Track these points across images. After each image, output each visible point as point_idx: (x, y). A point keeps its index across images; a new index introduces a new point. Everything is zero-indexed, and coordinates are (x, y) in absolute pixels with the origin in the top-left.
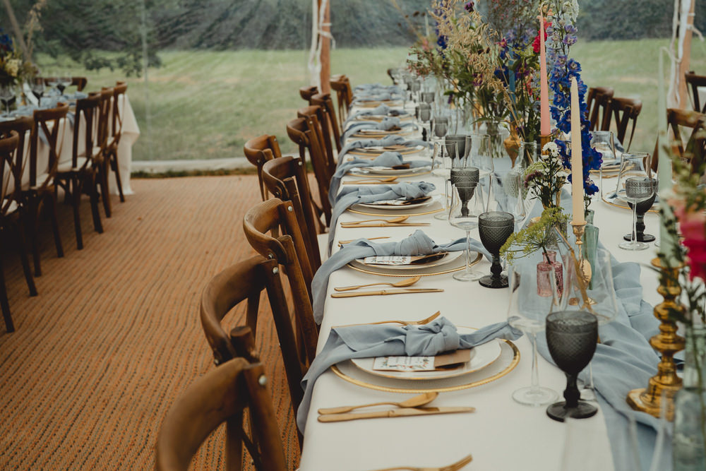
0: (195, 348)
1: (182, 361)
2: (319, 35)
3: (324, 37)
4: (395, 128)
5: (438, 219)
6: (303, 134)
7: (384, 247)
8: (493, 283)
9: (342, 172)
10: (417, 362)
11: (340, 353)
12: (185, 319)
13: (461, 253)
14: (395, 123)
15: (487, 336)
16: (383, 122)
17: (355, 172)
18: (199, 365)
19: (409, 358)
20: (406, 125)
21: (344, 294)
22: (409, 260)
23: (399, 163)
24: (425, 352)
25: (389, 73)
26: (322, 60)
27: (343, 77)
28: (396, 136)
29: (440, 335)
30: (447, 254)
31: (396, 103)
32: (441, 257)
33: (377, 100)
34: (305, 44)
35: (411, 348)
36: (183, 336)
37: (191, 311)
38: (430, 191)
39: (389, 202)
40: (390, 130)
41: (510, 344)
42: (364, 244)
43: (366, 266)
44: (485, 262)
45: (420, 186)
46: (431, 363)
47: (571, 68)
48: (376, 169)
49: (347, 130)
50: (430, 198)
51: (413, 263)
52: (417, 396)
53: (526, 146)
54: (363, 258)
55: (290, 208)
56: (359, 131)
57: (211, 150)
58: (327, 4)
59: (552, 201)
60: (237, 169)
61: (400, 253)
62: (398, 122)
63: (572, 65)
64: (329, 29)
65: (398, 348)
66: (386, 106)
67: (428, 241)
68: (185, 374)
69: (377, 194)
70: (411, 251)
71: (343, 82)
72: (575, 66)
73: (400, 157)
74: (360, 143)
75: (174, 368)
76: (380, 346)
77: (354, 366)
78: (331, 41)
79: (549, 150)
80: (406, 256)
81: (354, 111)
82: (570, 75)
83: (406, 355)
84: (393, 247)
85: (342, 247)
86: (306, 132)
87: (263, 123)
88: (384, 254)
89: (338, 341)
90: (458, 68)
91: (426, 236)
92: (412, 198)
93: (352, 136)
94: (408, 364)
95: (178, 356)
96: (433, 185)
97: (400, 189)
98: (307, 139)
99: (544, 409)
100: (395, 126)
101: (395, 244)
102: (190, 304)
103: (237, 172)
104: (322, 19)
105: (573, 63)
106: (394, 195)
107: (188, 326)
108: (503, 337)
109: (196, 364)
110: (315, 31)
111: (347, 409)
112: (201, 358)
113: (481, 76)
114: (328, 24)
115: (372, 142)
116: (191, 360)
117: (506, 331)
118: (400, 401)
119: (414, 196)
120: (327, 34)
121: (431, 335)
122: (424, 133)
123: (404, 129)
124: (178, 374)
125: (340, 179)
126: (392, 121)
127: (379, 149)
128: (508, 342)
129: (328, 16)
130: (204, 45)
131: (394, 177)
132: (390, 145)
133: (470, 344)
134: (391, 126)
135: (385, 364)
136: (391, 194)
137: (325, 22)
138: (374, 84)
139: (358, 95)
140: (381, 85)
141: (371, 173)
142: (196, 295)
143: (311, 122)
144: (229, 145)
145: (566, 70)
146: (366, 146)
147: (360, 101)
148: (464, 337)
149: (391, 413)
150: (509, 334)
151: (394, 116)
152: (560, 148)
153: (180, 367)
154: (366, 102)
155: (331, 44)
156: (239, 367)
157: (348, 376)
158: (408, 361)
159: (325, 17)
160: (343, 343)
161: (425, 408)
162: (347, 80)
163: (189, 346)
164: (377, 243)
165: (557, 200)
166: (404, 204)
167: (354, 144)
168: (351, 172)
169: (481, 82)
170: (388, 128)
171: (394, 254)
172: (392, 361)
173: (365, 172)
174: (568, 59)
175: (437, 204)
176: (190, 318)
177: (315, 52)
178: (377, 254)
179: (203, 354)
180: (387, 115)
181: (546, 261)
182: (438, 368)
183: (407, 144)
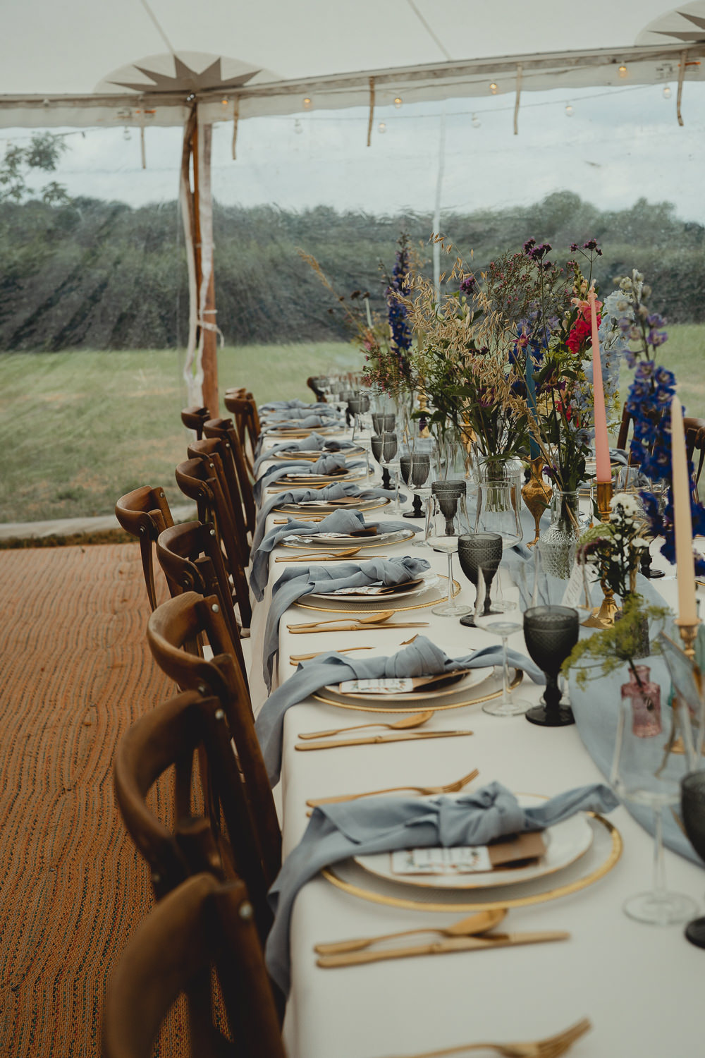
0: (38, 825)
1: (19, 848)
2: (199, 328)
3: (206, 330)
4: (339, 471)
5: (436, 614)
6: (204, 484)
7: (369, 665)
8: (547, 718)
9: (272, 541)
10: (461, 856)
11: (333, 847)
12: (17, 777)
13: (490, 671)
14: (339, 462)
15: (566, 808)
16: (320, 461)
17: (290, 542)
18: (47, 854)
19: (446, 851)
20: (354, 465)
21: (316, 744)
22: (410, 684)
23: (360, 526)
24: (471, 839)
25: (311, 383)
26: (205, 365)
27: (241, 391)
28: (344, 484)
29: (493, 812)
30: (467, 674)
31: (330, 430)
32: (458, 679)
33: (300, 426)
34: (179, 342)
35: (449, 833)
36: (16, 805)
37: (26, 765)
38: (420, 571)
39: (359, 590)
40: (330, 474)
41: (601, 819)
42: (336, 661)
43: (344, 698)
44: (527, 684)
45: (404, 564)
46: (484, 858)
47: (659, 380)
48: (325, 537)
49: (264, 476)
50: (421, 582)
51: (417, 690)
52: (471, 915)
53: (564, 496)
54: (337, 684)
55: (215, 607)
56: (285, 476)
57: (32, 507)
58: (210, 281)
59: (624, 584)
60: (77, 536)
61: (393, 673)
62: (343, 461)
63: (661, 376)
64: (213, 319)
65: (427, 835)
66: (319, 436)
67: (438, 653)
68: (25, 868)
69: (338, 578)
70: (410, 670)
71: (245, 400)
72: (666, 378)
73: (360, 517)
74: (291, 495)
75: (7, 860)
76: (398, 833)
77: (360, 869)
78: (218, 336)
79: (619, 505)
80: (403, 677)
81: (268, 444)
82: (661, 392)
83: (439, 845)
84: (383, 664)
85: (300, 666)
86: (208, 480)
87: (112, 463)
88: (369, 675)
89: (326, 825)
90: (433, 377)
91: (433, 645)
92: (393, 583)
93: (273, 484)
94: (448, 862)
95: (11, 840)
96: (426, 562)
97: (375, 569)
98: (210, 493)
99: (679, 930)
100: (338, 467)
101: (385, 659)
102: (24, 755)
103: (76, 541)
104: (203, 303)
105: (663, 372)
106: (366, 579)
107: (23, 789)
108: (590, 809)
109: (42, 852)
110: (193, 322)
111: (361, 943)
112: (49, 842)
113: (492, 392)
114: (214, 312)
115: (309, 493)
116: (33, 845)
117: (594, 799)
118: (446, 925)
119: (396, 580)
120: (211, 326)
121: (477, 813)
122: (386, 477)
123: (352, 472)
124: (13, 870)
125: (269, 553)
126: (334, 459)
127: (323, 504)
128: (598, 817)
129: (213, 299)
130: (24, 345)
131: (354, 549)
132: (339, 498)
133: (540, 823)
134: (333, 467)
135: (411, 862)
136: (361, 577)
137: (207, 308)
138: (290, 402)
139: (268, 420)
140: (300, 403)
141: (316, 543)
142: (32, 738)
143: (212, 465)
144: (61, 498)
145: (653, 383)
146: (300, 500)
147: (274, 429)
148: (529, 812)
149: (436, 948)
150: (598, 806)
151: (332, 451)
152: (648, 504)
153: (15, 857)
154: (284, 430)
155: (219, 342)
156: (205, 890)
157: (352, 887)
158: (447, 857)
159: (208, 300)
160: (334, 829)
161: (489, 937)
162: (250, 396)
163: (27, 822)
164: (355, 658)
165: (632, 582)
166: (383, 592)
167: (283, 497)
168: (285, 541)
169: (492, 400)
170: (328, 470)
171: (384, 676)
172: (420, 857)
173: (306, 541)
174: (656, 367)
175: (432, 591)
176: (25, 777)
177: (193, 353)
178: (359, 677)
179: (51, 835)
180: (321, 449)
181: (634, 680)
182: (498, 867)
183: (364, 496)
